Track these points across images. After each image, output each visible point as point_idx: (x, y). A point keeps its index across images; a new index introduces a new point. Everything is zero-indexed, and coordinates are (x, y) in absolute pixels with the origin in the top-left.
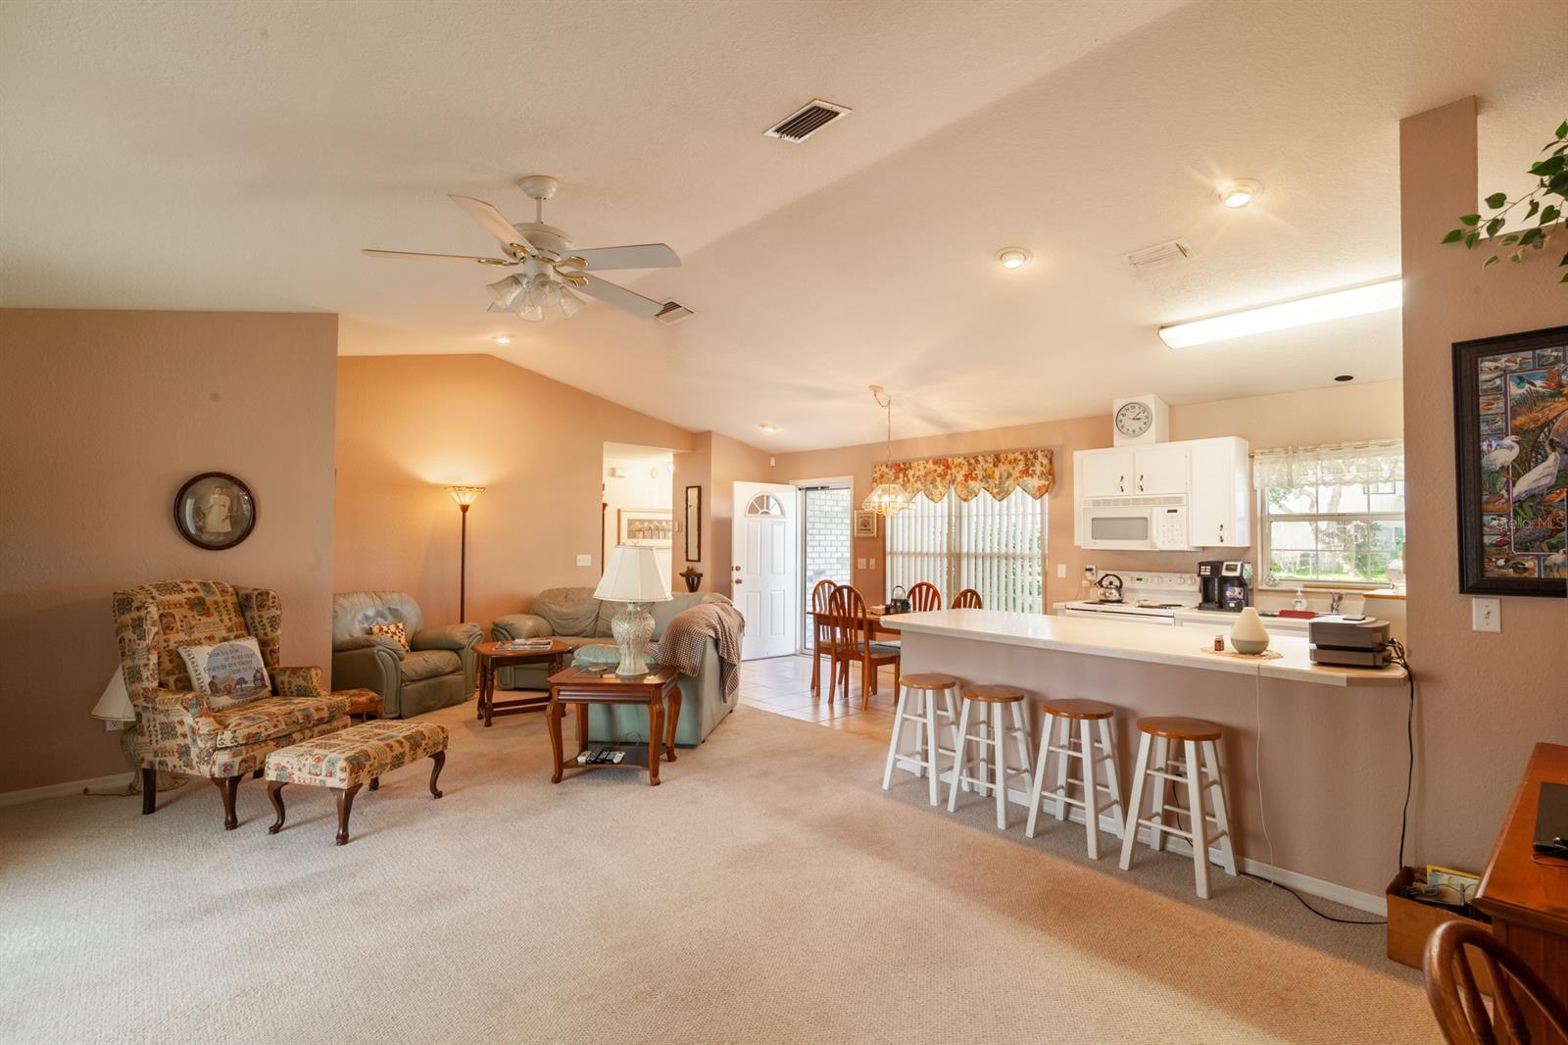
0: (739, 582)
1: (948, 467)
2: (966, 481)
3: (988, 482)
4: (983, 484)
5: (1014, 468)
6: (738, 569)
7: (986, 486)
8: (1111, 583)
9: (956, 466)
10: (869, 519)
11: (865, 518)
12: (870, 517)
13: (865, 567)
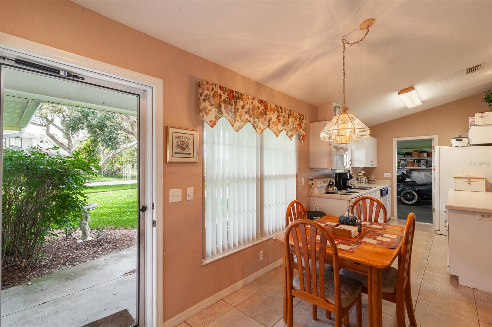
10: (189, 140)
11: (183, 139)
12: (189, 139)
13: (180, 199)
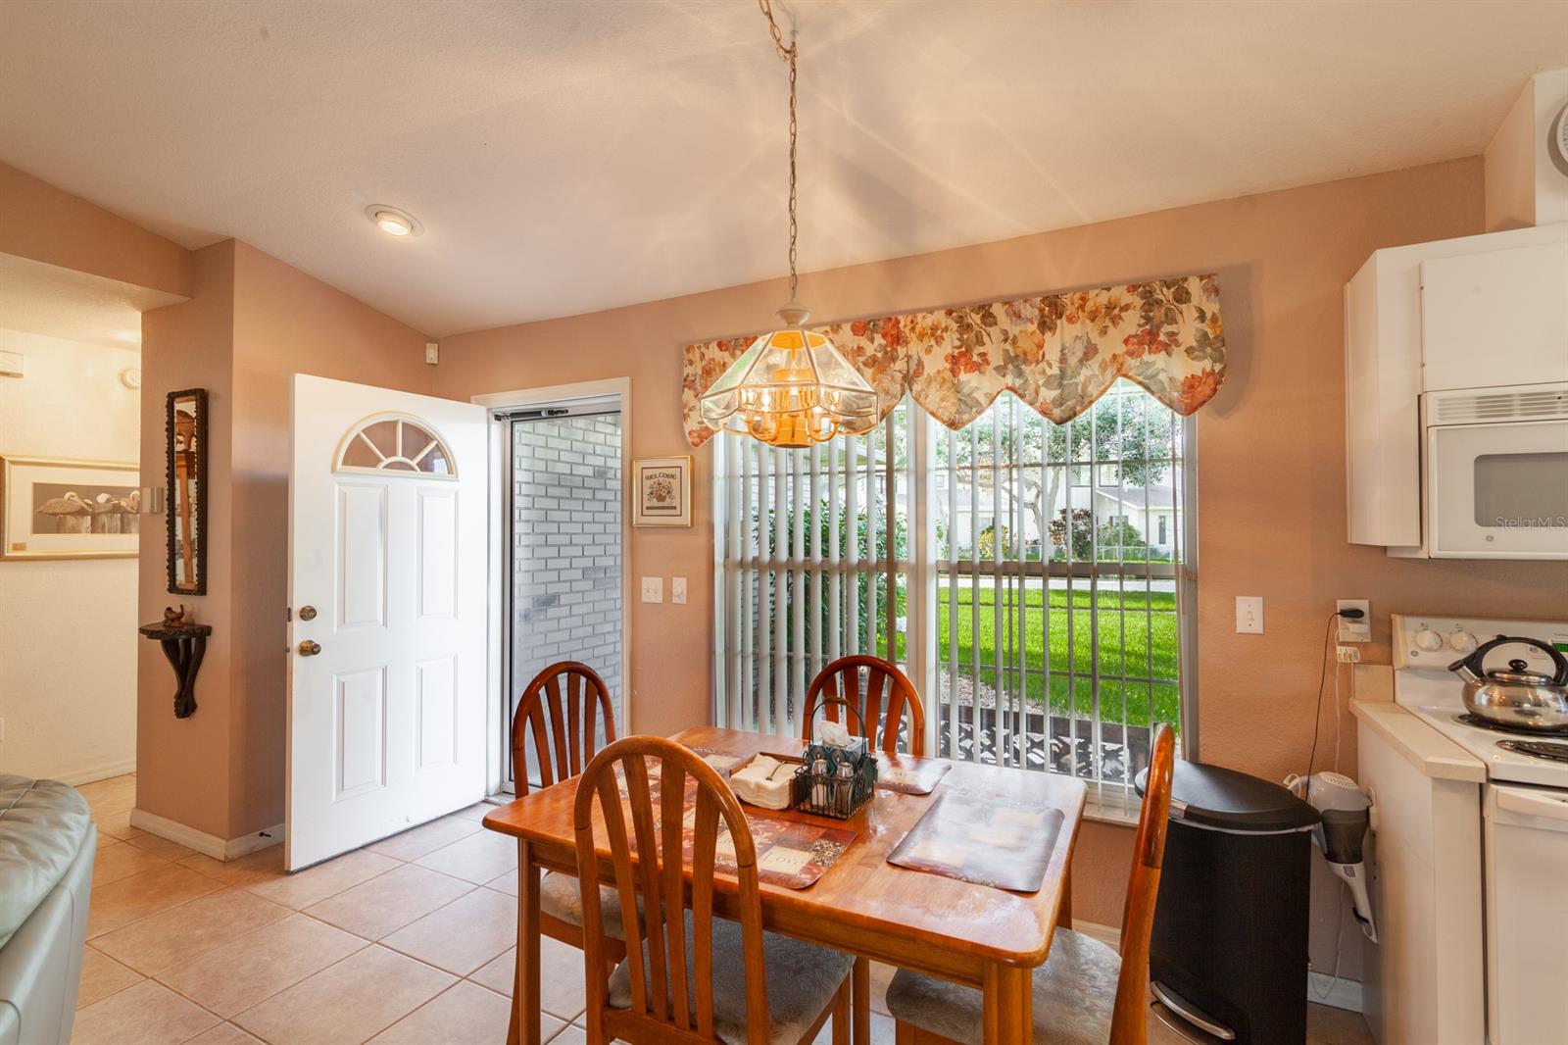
0: (310, 649)
1: (897, 339)
2: (954, 372)
3: (1020, 374)
4: (1009, 380)
5: (1104, 332)
6: (308, 614)
7: (1018, 382)
8: (1518, 667)
9: (921, 337)
10: (672, 480)
11: (661, 480)
12: (673, 476)
13: (659, 599)
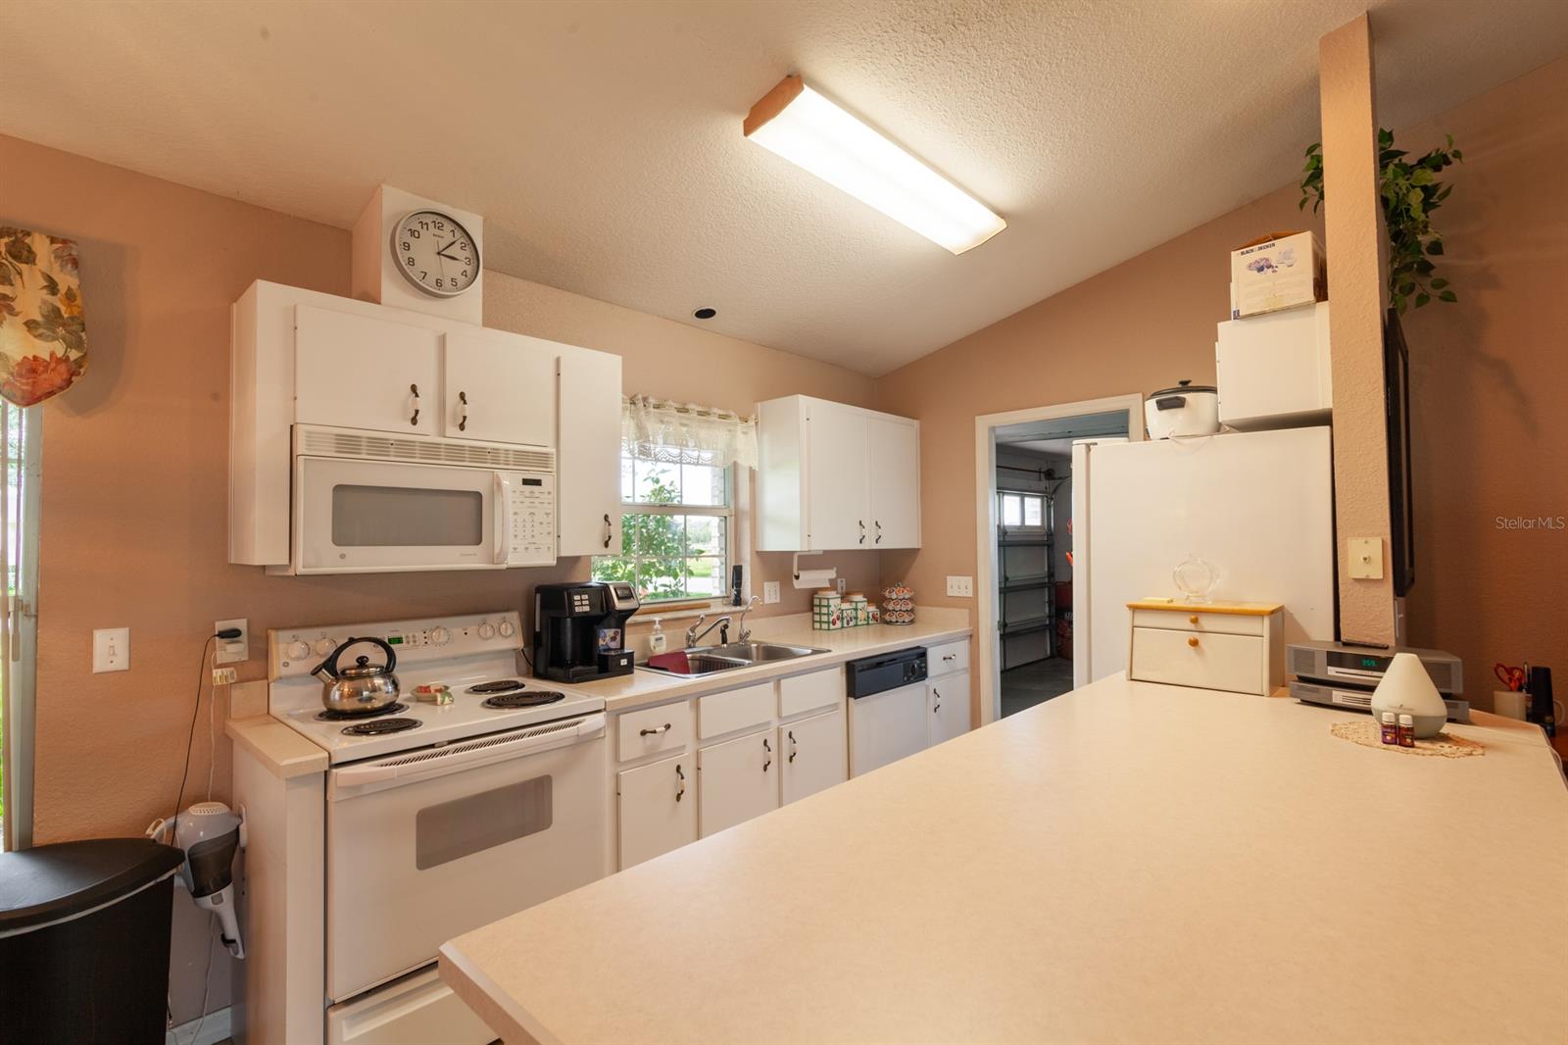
8: (362, 662)
